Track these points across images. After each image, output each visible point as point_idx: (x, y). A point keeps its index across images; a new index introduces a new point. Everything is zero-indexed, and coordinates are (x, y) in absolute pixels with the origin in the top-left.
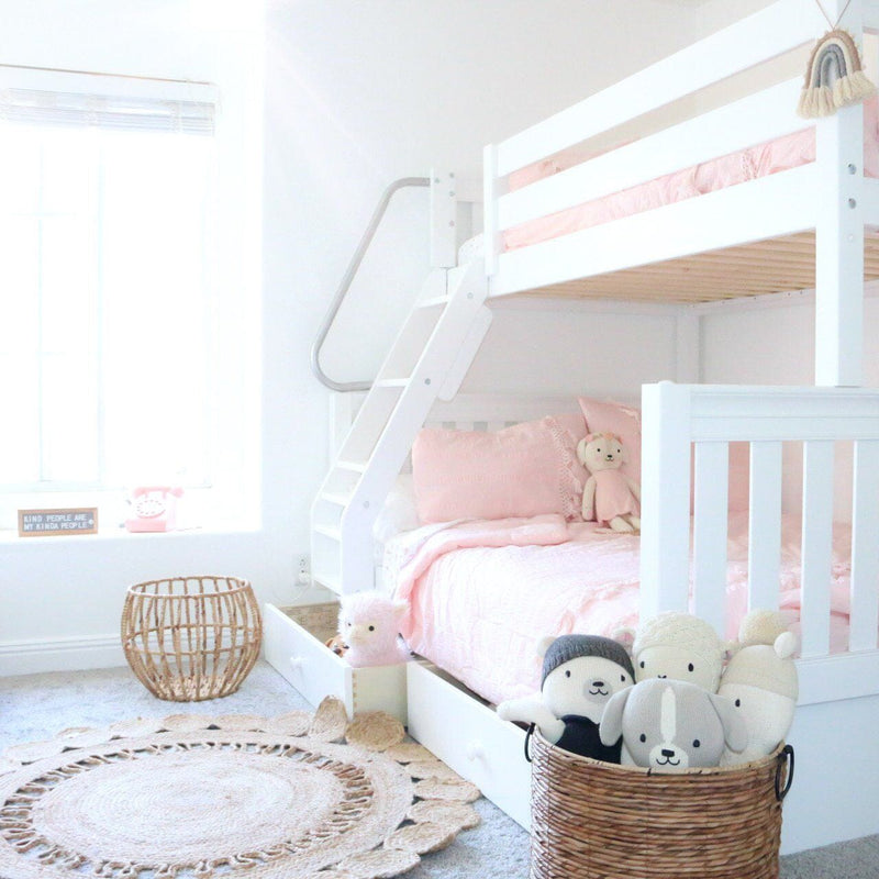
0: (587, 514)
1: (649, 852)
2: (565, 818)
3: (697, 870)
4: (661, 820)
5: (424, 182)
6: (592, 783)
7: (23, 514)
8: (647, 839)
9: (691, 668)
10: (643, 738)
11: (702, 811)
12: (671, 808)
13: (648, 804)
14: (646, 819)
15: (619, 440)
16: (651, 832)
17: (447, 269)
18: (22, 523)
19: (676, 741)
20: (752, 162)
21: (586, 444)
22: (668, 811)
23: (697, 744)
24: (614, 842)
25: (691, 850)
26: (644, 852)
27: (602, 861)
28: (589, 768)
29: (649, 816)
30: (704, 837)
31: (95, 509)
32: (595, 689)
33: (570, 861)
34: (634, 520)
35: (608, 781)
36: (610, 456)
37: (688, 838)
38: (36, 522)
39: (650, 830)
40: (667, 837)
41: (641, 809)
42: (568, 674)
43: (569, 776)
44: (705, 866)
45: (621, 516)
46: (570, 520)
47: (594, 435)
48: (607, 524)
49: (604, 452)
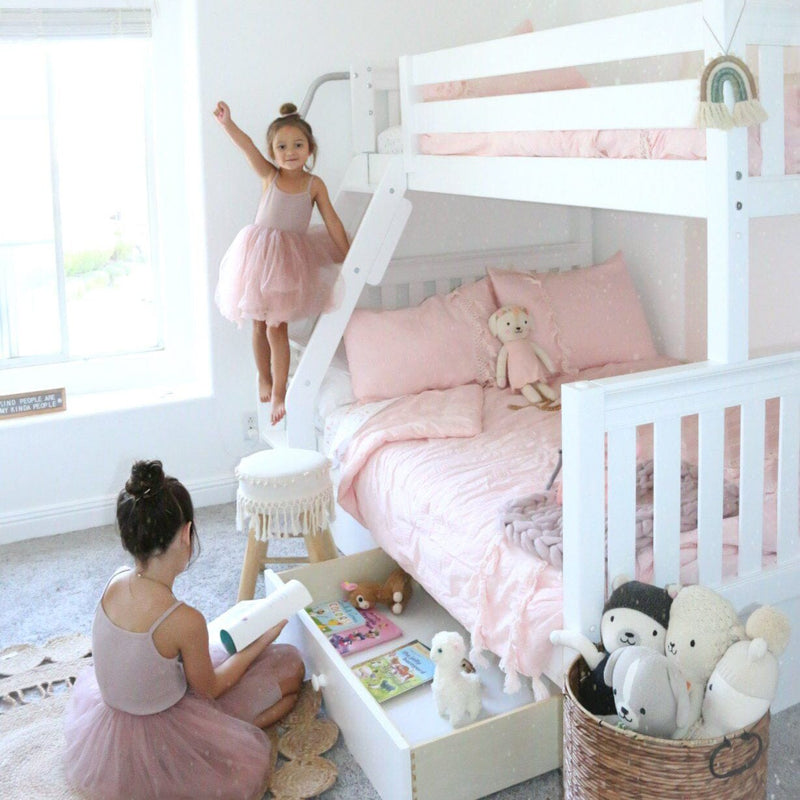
0: (501, 382)
5: (345, 76)
9: (693, 644)
15: (525, 311)
17: (368, 154)
19: (630, 704)
20: (648, 140)
21: (497, 318)
32: (625, 638)
34: (542, 387)
36: (518, 329)
45: (532, 385)
46: (486, 385)
47: (504, 309)
48: (519, 392)
49: (513, 325)
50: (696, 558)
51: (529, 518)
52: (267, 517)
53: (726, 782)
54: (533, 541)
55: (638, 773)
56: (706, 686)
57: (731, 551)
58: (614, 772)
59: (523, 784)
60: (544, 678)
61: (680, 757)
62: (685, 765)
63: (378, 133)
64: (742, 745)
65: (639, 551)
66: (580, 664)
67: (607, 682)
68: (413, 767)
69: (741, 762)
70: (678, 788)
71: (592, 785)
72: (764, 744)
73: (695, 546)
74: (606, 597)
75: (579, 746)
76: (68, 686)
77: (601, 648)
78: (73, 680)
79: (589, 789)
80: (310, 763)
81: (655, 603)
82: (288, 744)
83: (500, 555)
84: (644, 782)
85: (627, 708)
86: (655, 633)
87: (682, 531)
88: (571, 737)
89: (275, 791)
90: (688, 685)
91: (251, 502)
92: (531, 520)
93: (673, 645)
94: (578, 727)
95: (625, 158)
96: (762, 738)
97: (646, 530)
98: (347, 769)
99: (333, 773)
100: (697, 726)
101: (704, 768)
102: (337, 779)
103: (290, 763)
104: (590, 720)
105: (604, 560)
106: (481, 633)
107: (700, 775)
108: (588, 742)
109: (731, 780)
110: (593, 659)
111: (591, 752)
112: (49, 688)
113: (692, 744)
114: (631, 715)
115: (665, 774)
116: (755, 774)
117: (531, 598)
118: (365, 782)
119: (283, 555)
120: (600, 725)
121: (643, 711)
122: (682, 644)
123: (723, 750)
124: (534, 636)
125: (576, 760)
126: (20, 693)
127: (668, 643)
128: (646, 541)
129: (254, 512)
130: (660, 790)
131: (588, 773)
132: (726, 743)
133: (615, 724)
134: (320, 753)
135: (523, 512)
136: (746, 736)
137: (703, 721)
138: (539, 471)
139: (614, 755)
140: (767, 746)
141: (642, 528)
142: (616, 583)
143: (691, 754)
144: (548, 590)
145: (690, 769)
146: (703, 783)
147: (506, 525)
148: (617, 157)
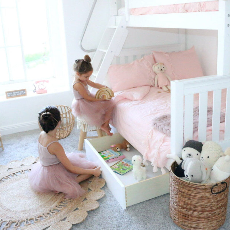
0: (156, 85)
7: (7, 93)
9: (208, 157)
15: (163, 64)
17: (115, 16)
18: (7, 95)
20: (201, 6)
21: (155, 66)
31: (26, 89)
34: (168, 87)
36: (161, 69)
38: (11, 94)
45: (165, 86)
46: (151, 86)
47: (157, 63)
48: (161, 88)
49: (160, 68)
50: (211, 134)
51: (162, 122)
52: (86, 125)
53: (216, 195)
54: (162, 129)
55: (190, 193)
56: (212, 169)
57: (222, 132)
58: (183, 193)
59: (159, 197)
60: (165, 168)
61: (203, 188)
62: (204, 191)
63: (118, 9)
64: (221, 185)
65: (194, 132)
66: (175, 163)
67: (182, 168)
68: (126, 192)
69: (221, 190)
70: (201, 197)
71: (177, 196)
72: (228, 185)
73: (211, 130)
74: (183, 145)
75: (174, 186)
76: (29, 171)
77: (181, 159)
78: (30, 170)
79: (176, 197)
80: (97, 191)
81: (198, 146)
82: (91, 186)
83: (153, 133)
84: (192, 195)
85: (188, 175)
86: (197, 155)
87: (207, 126)
88: (171, 183)
89: (87, 198)
90: (206, 169)
91: (81, 121)
92: (162, 123)
93: (202, 158)
94: (173, 180)
95: (193, 12)
96: (227, 184)
97: (196, 126)
98: (108, 193)
99: (104, 194)
100: (208, 180)
101: (209, 192)
102: (105, 195)
103: (91, 191)
104: (177, 178)
105: (183, 134)
106: (146, 155)
107: (208, 193)
108: (176, 184)
109: (217, 195)
110: (179, 162)
111: (177, 187)
112: (23, 172)
113: (206, 185)
114: (189, 177)
115: (198, 193)
116: (225, 193)
117: (161, 145)
118: (113, 196)
119: (91, 136)
120: (179, 179)
121: (192, 176)
122: (205, 158)
123: (215, 187)
124: (162, 156)
125: (172, 189)
126: (15, 173)
127: (201, 157)
128: (196, 129)
129: (82, 124)
130: (197, 198)
131: (176, 193)
132: (217, 185)
133: (185, 180)
134: (100, 188)
135: (160, 121)
136: (223, 183)
137: (210, 179)
138: (166, 109)
139: (183, 188)
140: (229, 186)
141: (195, 125)
142: (186, 140)
143: (206, 188)
144: (166, 143)
145: (205, 192)
146: (209, 196)
147: (155, 124)
148: (191, 12)
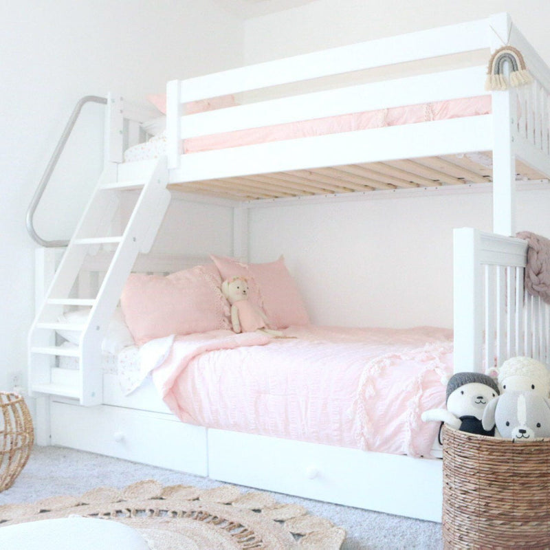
0: (237, 329)
1: (515, 488)
2: (464, 471)
3: (542, 498)
4: (521, 468)
5: (103, 101)
6: (481, 449)
8: (513, 480)
9: (533, 387)
10: (508, 424)
11: (544, 463)
12: (526, 461)
13: (513, 460)
14: (513, 468)
16: (515, 476)
17: (118, 163)
19: (527, 424)
20: (432, 111)
22: (524, 463)
23: (539, 425)
24: (494, 483)
25: (538, 486)
26: (512, 488)
27: (487, 495)
28: (478, 440)
29: (514, 466)
30: (546, 479)
32: (478, 400)
33: (468, 497)
35: (489, 447)
36: (244, 291)
37: (536, 479)
39: (515, 475)
40: (524, 479)
41: (508, 463)
42: (462, 393)
43: (467, 446)
44: (547, 496)
49: (241, 289)
86: (493, 395)
117: (422, 396)
